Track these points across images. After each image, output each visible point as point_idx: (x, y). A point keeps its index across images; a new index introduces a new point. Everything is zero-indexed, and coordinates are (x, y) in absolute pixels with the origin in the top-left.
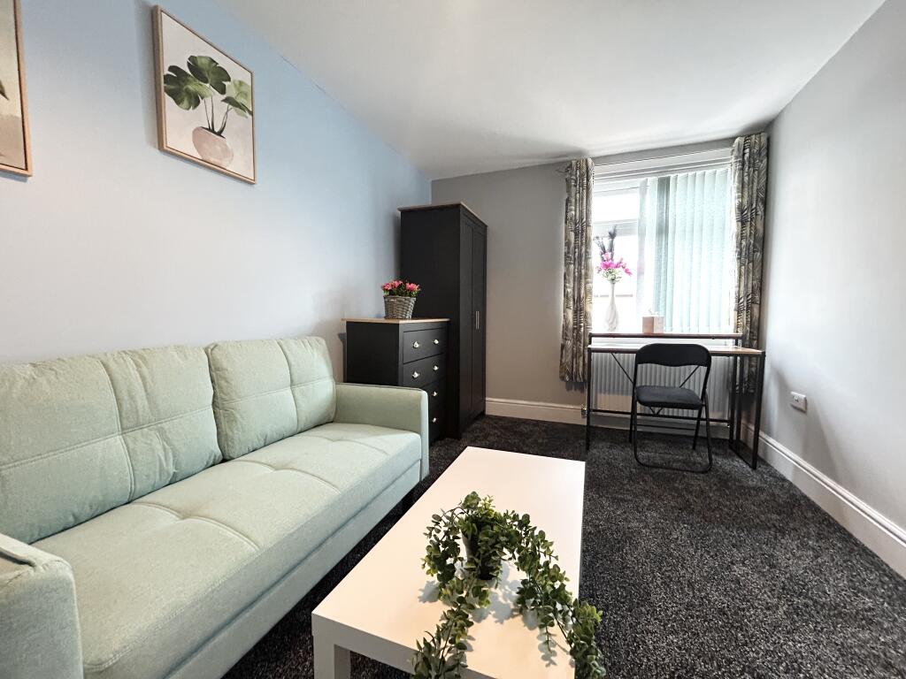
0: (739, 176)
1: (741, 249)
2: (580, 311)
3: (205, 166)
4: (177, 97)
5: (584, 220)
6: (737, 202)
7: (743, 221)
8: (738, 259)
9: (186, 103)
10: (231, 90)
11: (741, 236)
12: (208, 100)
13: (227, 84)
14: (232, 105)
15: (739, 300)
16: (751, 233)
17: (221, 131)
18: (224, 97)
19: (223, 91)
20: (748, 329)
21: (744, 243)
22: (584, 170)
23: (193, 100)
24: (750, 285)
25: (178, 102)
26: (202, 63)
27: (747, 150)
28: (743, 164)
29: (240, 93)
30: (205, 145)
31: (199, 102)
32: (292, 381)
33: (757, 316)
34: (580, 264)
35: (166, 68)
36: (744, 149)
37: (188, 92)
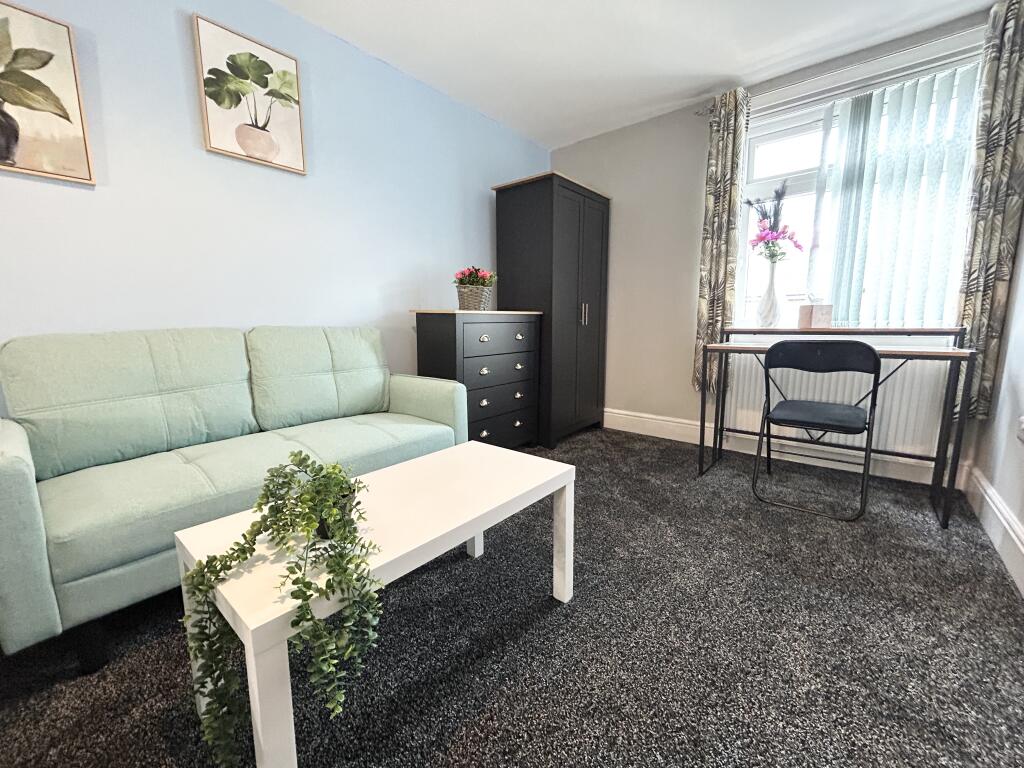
0: (989, 71)
1: (981, 193)
2: (718, 302)
3: (249, 161)
4: (217, 97)
5: (728, 177)
6: (981, 114)
7: (989, 147)
8: (973, 210)
9: (227, 101)
10: (274, 82)
11: (984, 171)
12: (250, 96)
13: (269, 76)
14: (276, 97)
15: (970, 275)
16: (1003, 166)
17: (266, 125)
18: (267, 90)
19: (265, 85)
20: (985, 321)
21: (987, 183)
22: (732, 106)
23: (234, 98)
24: (994, 251)
25: (219, 103)
26: (242, 61)
27: (1011, 24)
28: (1000, 49)
29: (284, 83)
30: (249, 142)
31: (240, 100)
32: (333, 366)
33: (1003, 300)
34: (719, 238)
35: (206, 71)
36: (1006, 22)
37: (229, 91)
